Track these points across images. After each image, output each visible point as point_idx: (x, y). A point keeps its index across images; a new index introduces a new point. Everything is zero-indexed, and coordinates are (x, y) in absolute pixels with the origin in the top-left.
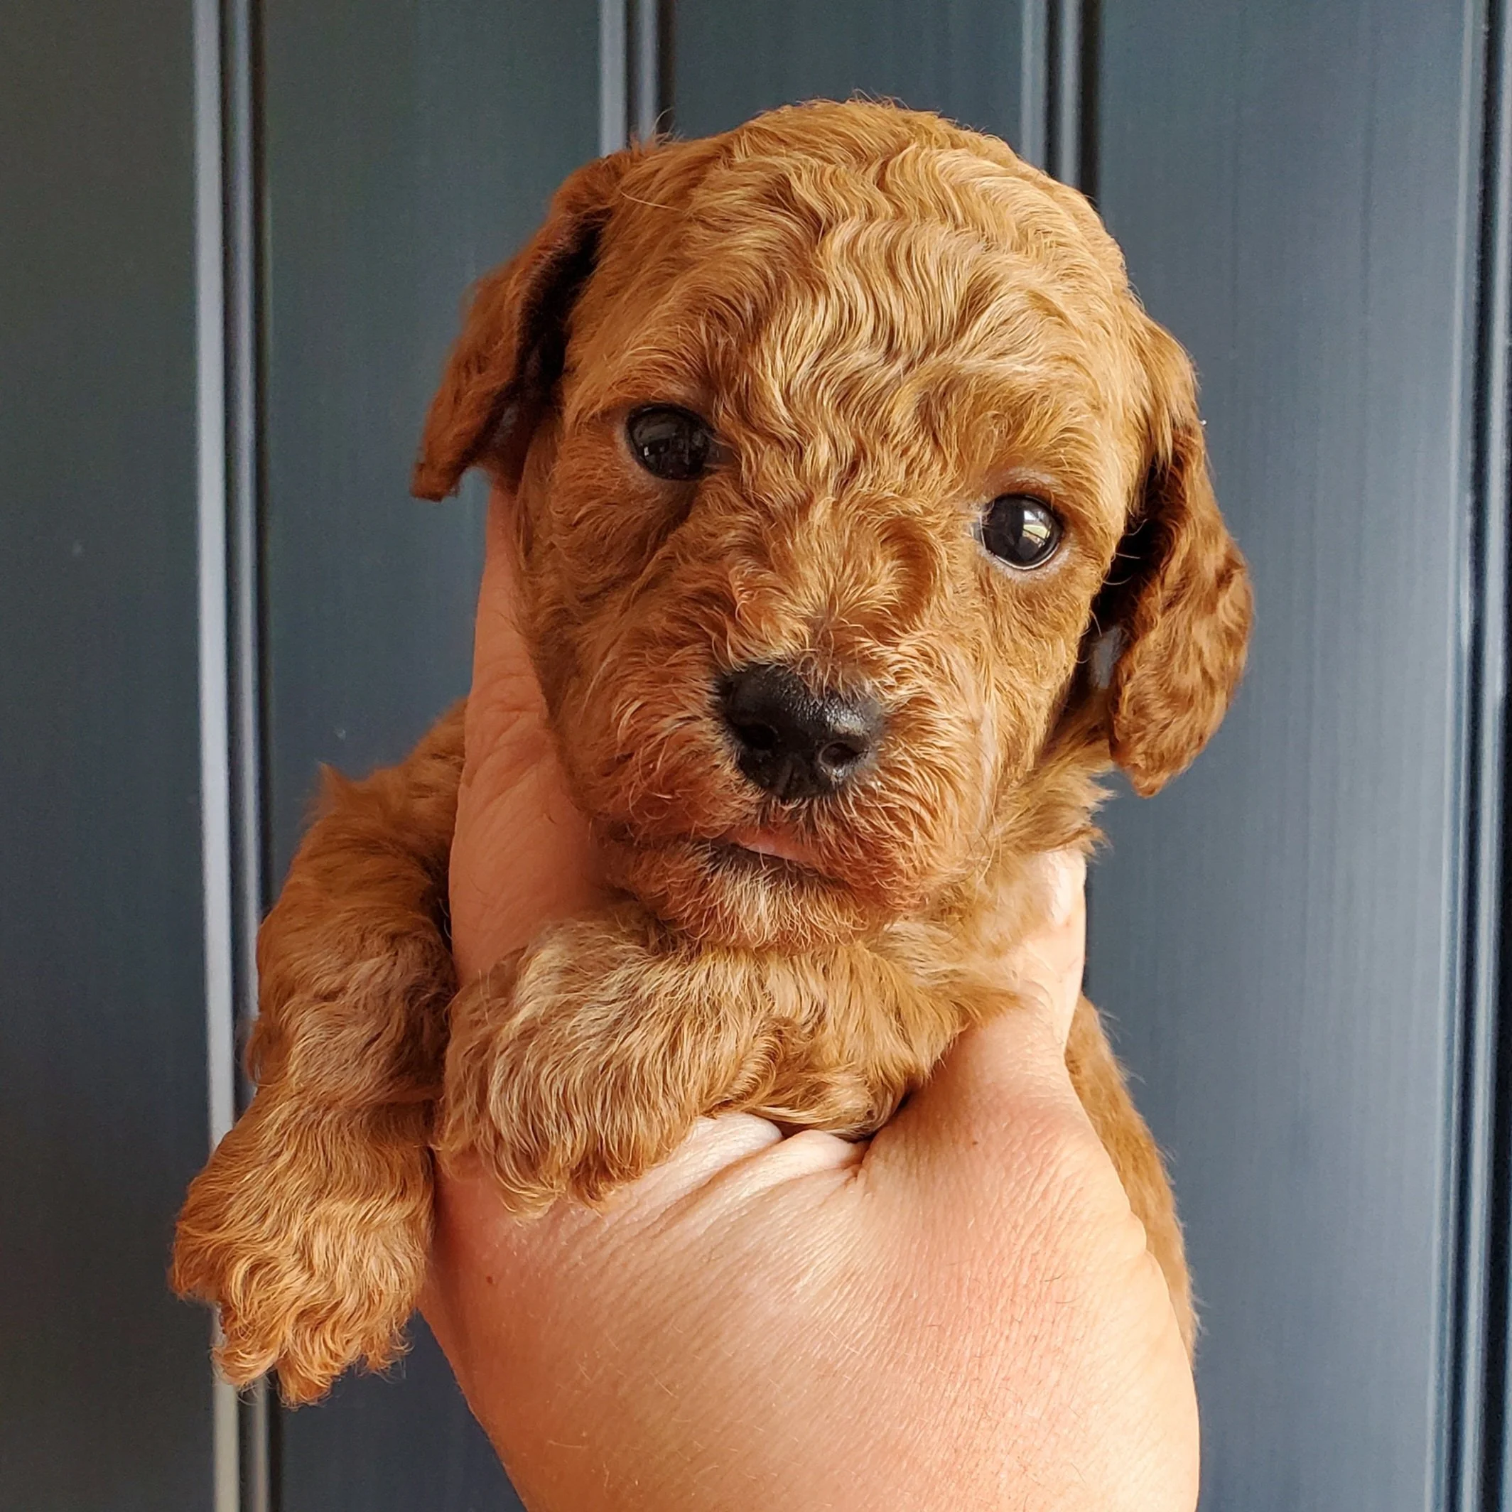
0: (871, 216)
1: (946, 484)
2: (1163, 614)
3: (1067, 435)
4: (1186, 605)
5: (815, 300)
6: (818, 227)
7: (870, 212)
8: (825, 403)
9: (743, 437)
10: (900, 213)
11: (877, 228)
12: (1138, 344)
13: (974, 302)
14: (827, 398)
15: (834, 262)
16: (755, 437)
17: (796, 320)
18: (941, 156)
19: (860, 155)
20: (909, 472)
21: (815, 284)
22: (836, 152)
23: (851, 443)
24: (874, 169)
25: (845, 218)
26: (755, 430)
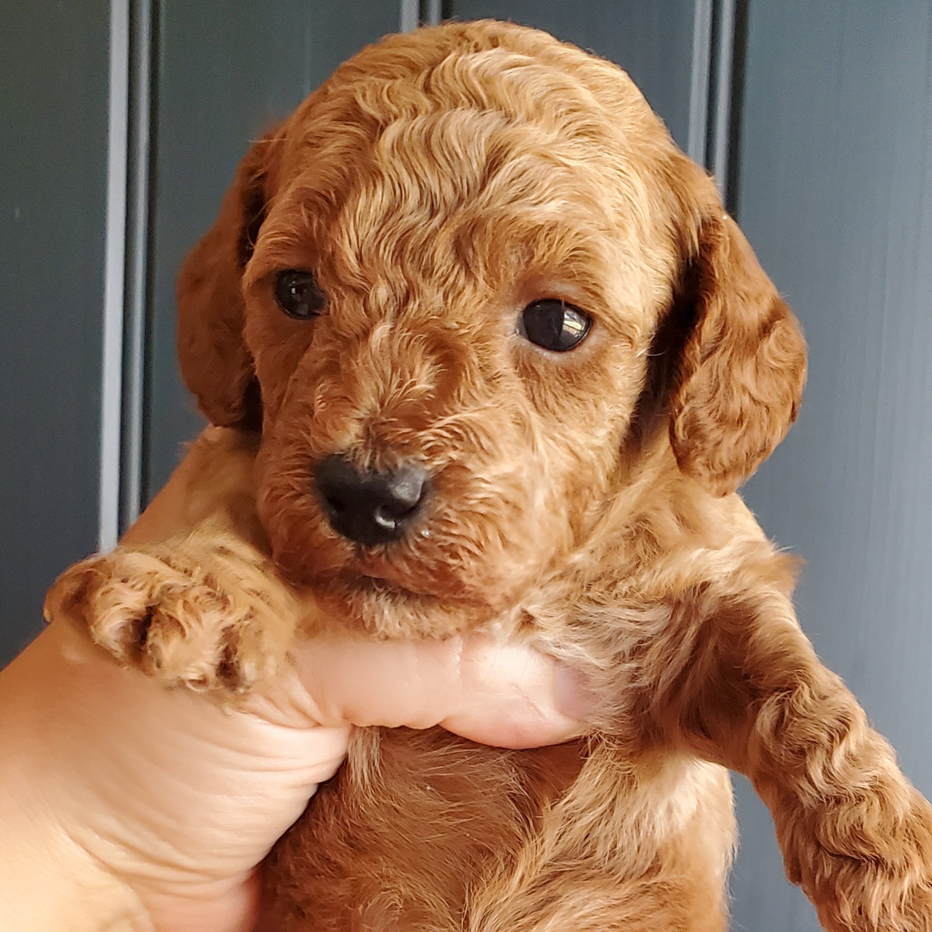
0: (415, 112)
1: (476, 301)
2: (702, 363)
3: (576, 252)
4: (723, 353)
5: (375, 186)
6: (377, 128)
7: (415, 109)
8: (385, 258)
9: (332, 290)
10: (437, 106)
11: (420, 121)
12: (665, 172)
13: (493, 165)
14: (386, 256)
15: (386, 156)
16: (340, 289)
17: (362, 202)
18: (474, 59)
19: (414, 68)
20: (446, 297)
21: (375, 174)
22: (397, 69)
23: (404, 283)
24: (423, 76)
25: (396, 118)
26: (341, 284)
